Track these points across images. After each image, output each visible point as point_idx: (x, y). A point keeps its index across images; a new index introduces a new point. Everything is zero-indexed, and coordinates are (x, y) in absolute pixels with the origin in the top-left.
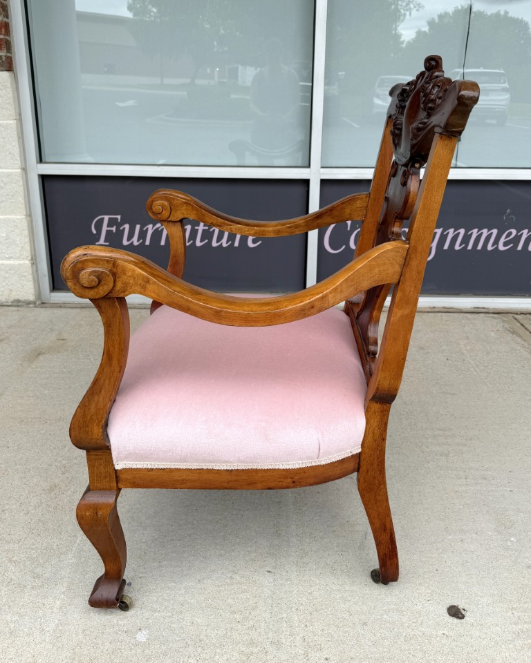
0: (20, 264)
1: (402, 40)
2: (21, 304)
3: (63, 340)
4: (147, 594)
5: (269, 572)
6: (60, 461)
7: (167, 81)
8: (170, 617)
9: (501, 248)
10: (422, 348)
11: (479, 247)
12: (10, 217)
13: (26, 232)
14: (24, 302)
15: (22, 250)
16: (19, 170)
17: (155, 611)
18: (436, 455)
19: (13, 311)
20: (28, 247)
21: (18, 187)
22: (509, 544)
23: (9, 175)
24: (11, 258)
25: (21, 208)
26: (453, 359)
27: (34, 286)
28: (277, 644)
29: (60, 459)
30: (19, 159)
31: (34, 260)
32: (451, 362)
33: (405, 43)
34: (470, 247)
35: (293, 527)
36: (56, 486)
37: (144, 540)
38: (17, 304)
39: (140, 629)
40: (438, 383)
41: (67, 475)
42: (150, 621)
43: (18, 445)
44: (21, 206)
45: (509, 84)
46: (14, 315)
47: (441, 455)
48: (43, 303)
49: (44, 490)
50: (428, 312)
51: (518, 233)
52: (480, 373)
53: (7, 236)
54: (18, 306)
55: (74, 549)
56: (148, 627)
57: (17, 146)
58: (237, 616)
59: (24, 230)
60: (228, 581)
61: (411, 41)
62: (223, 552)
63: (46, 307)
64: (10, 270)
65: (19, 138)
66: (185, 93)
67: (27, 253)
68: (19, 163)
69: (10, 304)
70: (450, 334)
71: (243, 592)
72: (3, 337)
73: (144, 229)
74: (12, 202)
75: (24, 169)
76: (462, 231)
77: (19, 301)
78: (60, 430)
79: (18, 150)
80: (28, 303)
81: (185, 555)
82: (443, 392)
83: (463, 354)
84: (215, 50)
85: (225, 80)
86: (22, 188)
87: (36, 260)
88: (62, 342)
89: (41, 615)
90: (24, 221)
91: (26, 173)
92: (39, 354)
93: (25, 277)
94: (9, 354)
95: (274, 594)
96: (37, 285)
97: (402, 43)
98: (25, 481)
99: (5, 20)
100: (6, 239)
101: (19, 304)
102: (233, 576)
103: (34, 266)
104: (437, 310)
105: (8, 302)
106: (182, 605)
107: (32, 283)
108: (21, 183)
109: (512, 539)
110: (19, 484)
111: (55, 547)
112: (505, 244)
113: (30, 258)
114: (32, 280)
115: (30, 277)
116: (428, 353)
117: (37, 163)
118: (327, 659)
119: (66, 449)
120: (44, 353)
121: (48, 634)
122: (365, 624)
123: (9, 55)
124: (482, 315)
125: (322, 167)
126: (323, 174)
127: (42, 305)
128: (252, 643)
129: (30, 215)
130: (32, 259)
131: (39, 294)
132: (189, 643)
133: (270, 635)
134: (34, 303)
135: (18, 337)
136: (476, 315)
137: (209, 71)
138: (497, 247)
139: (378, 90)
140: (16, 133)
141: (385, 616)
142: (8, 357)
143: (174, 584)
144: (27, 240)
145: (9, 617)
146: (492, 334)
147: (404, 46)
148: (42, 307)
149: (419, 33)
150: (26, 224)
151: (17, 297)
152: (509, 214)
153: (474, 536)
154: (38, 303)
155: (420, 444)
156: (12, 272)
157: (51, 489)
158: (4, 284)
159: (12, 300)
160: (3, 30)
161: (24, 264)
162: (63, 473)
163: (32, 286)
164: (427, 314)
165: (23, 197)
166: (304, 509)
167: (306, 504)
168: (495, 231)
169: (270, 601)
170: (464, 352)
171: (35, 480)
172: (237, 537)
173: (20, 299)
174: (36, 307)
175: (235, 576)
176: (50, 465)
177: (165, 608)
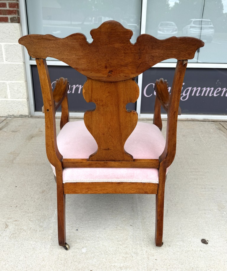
0: (23, 101)
1: (170, 6)
3: (41, 131)
4: (84, 234)
5: (131, 225)
6: (45, 181)
7: (73, 23)
8: (94, 243)
9: (215, 95)
10: (184, 136)
11: (206, 95)
12: (19, 82)
13: (25, 88)
14: (24, 116)
15: (23, 95)
16: (23, 63)
17: (88, 240)
18: (193, 179)
19: (20, 119)
20: (26, 94)
21: (22, 70)
22: (223, 215)
23: (18, 65)
24: (19, 98)
25: (23, 78)
26: (197, 140)
28: (137, 254)
29: (45, 180)
30: (22, 58)
31: (28, 99)
32: (196, 142)
33: (171, 8)
34: (202, 95)
35: (139, 208)
36: (44, 191)
37: (81, 212)
38: (21, 116)
39: (83, 247)
40: (191, 150)
41: (48, 186)
42: (87, 244)
43: (28, 174)
44: (23, 77)
45: (213, 25)
46: (20, 121)
47: (195, 179)
48: (31, 116)
49: (40, 192)
50: (185, 121)
51: (222, 89)
52: (208, 146)
53: (18, 89)
54: (22, 117)
55: (54, 216)
56: (86, 247)
57: (22, 53)
58: (120, 243)
59: (24, 87)
60: (115, 229)
61: (173, 7)
62: (112, 218)
63: (33, 118)
64: (18, 103)
65: (22, 50)
66: (80, 28)
67: (26, 96)
68: (22, 60)
69: (18, 116)
70: (195, 130)
71: (121, 233)
72: (17, 130)
73: (72, 87)
74: (19, 76)
75: (24, 63)
76: (199, 88)
77: (22, 115)
78: (44, 168)
79: (22, 55)
80: (26, 116)
81: (98, 218)
82: (194, 154)
83: (200, 138)
84: (93, 10)
86: (23, 70)
87: (29, 99)
88: (41, 132)
89: (44, 242)
90: (24, 83)
91: (25, 64)
92: (32, 137)
93: (24, 105)
94: (20, 137)
95: (133, 234)
96: (29, 109)
97: (170, 8)
98: (32, 189)
99: (17, 2)
100: (17, 91)
101: (22, 116)
103: (28, 101)
104: (189, 120)
106: (98, 238)
107: (27, 108)
108: (23, 68)
109: (225, 213)
110: (30, 190)
111: (47, 215)
112: (217, 94)
113: (26, 98)
114: (27, 107)
115: (27, 106)
116: (187, 138)
117: (30, 60)
118: (156, 259)
119: (47, 176)
120: (34, 137)
121: (47, 249)
123: (18, 16)
124: (207, 122)
127: (31, 117)
128: (126, 253)
129: (26, 81)
130: (27, 99)
131: (30, 113)
132: (103, 253)
133: (134, 250)
134: (28, 116)
135: (23, 130)
136: (205, 122)
138: (213, 95)
140: (21, 48)
141: (177, 243)
142: (20, 138)
143: (94, 230)
144: (25, 91)
145: (31, 242)
146: (212, 130)
147: (170, 9)
149: (176, 3)
150: (25, 85)
151: (21, 114)
152: (219, 82)
153: (210, 211)
154: (29, 116)
155: (186, 175)
156: (19, 104)
157: (43, 192)
158: (16, 108)
159: (19, 115)
160: (16, 6)
161: (24, 101)
162: (47, 186)
163: (27, 109)
164: (185, 122)
165: (24, 74)
166: (142, 200)
167: (143, 199)
168: (212, 89)
169: (132, 237)
170: (201, 137)
171: (36, 188)
172: (117, 212)
173: (23, 114)
174: (29, 118)
175: (118, 227)
176: (41, 182)
177: (92, 239)
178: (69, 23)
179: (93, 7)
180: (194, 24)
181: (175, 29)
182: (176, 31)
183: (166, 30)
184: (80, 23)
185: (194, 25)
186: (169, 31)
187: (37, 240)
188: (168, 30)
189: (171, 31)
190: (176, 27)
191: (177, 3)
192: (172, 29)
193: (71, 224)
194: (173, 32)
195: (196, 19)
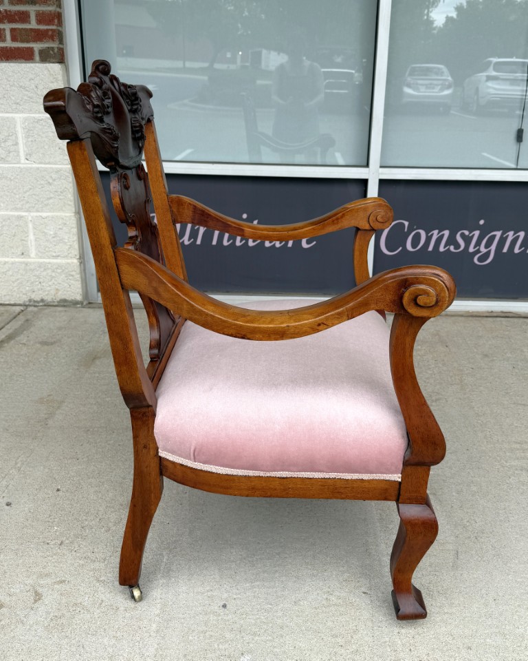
0: (68, 263)
1: (435, 25)
2: (69, 304)
4: (244, 616)
5: (364, 593)
7: (188, 64)
8: (271, 641)
10: (486, 356)
12: (58, 214)
13: (75, 230)
14: (71, 302)
15: (70, 248)
16: (69, 166)
17: (255, 634)
18: (516, 469)
19: (60, 312)
20: (76, 246)
21: (68, 184)
23: (58, 171)
24: (58, 256)
25: (69, 205)
27: (82, 286)
31: (82, 259)
32: (517, 371)
37: (232, 559)
38: (64, 303)
39: (242, 654)
40: (507, 393)
42: (251, 645)
43: (88, 457)
44: (69, 203)
46: (62, 316)
47: (522, 470)
48: (90, 303)
49: (122, 505)
50: (487, 317)
53: (56, 234)
54: (65, 306)
56: (250, 652)
58: (339, 640)
59: (72, 228)
60: (324, 602)
61: (442, 26)
62: (315, 572)
63: (94, 308)
64: (57, 268)
66: (206, 78)
67: (76, 252)
69: (56, 303)
70: (513, 341)
71: (341, 615)
72: (55, 340)
74: (60, 199)
77: (65, 301)
80: (75, 303)
81: (277, 575)
82: (514, 403)
84: (239, 33)
85: (247, 64)
86: (71, 185)
87: (84, 258)
89: (138, 639)
90: (73, 218)
92: (94, 359)
93: (72, 276)
94: (64, 358)
95: (373, 616)
96: (84, 285)
97: (435, 29)
98: (100, 495)
99: (58, 10)
100: (54, 237)
101: (65, 304)
102: (329, 598)
103: (82, 265)
104: (495, 315)
105: (54, 302)
106: (282, 628)
107: (80, 282)
108: (70, 180)
110: (95, 498)
113: (78, 257)
114: (79, 279)
115: (78, 276)
116: (493, 360)
120: (100, 358)
122: (470, 648)
123: (61, 46)
125: (381, 167)
126: (382, 174)
127: (90, 305)
129: (78, 212)
130: (80, 258)
131: (86, 294)
134: (81, 303)
135: (70, 339)
137: (229, 55)
139: (409, 79)
141: (488, 640)
142: (63, 361)
143: (270, 606)
144: (75, 238)
145: (106, 641)
147: (435, 32)
148: (89, 307)
149: (449, 19)
150: (75, 222)
151: (63, 297)
154: (85, 303)
155: (499, 458)
156: (59, 271)
158: (50, 283)
159: (58, 300)
160: (56, 21)
161: (72, 263)
163: (80, 286)
164: (485, 319)
165: (72, 193)
167: (392, 522)
169: (370, 624)
171: (111, 494)
172: (327, 556)
173: (67, 299)
174: (83, 307)
175: (330, 597)
176: (124, 479)
177: (265, 631)
178: (179, 64)
179: (239, 25)
180: (495, 70)
181: (447, 83)
182: (449, 87)
183: (422, 85)
184: (206, 65)
185: (494, 73)
186: (433, 88)
187: (119, 634)
188: (431, 84)
189: (439, 87)
190: (450, 78)
191: (452, 18)
192: (440, 82)
193: (208, 591)
194: (442, 90)
195: (499, 58)
